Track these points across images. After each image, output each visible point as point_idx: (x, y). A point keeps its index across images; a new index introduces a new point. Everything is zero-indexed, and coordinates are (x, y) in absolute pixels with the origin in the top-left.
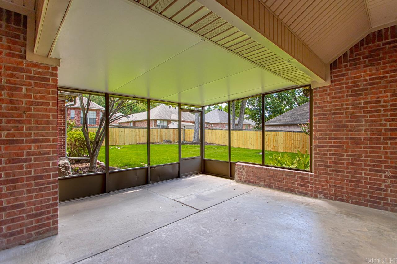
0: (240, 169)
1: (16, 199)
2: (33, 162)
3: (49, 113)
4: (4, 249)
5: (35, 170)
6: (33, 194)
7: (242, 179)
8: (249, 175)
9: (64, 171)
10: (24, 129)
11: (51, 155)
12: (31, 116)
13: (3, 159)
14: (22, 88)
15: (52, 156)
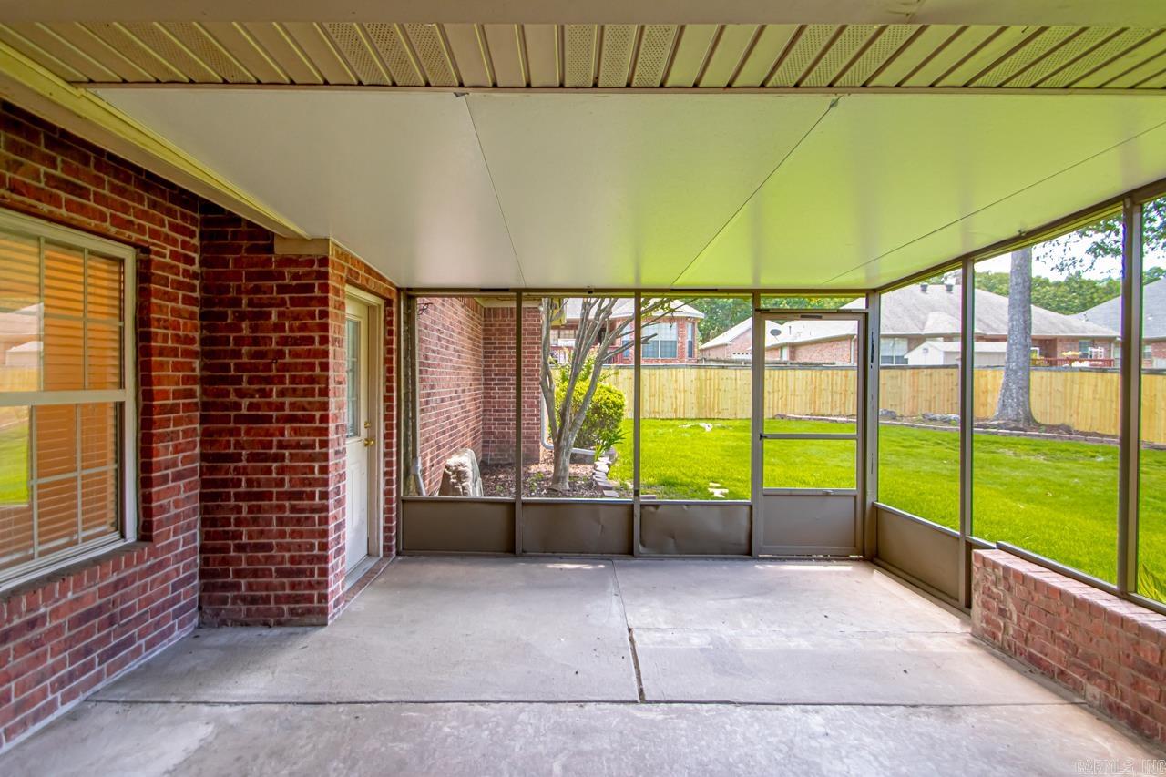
0: (996, 584)
1: (262, 533)
2: (287, 462)
3: (313, 360)
4: (242, 625)
5: (291, 480)
6: (288, 529)
7: (1000, 635)
8: (1033, 624)
9: (455, 481)
10: (274, 393)
11: (317, 450)
12: (285, 367)
13: (244, 452)
14: (270, 313)
15: (319, 453)
